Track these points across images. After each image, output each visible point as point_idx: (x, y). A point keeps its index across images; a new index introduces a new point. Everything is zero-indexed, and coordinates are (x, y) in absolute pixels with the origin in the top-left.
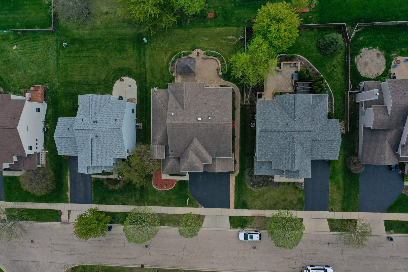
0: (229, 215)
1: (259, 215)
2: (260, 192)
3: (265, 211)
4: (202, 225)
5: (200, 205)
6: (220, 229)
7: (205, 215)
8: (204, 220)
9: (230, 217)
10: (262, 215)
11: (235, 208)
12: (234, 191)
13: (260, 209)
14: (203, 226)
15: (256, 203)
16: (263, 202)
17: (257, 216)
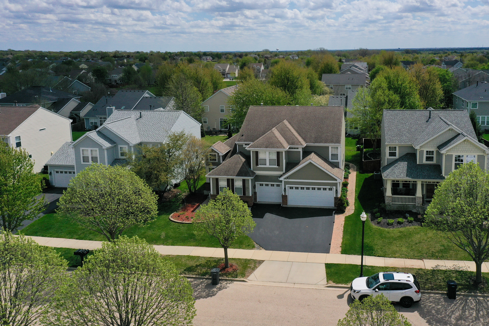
0: (326, 263)
1: (406, 267)
2: (400, 232)
3: (420, 261)
4: (248, 276)
5: (256, 245)
6: (297, 286)
7: (263, 261)
8: (257, 268)
9: (328, 266)
10: (415, 267)
11: (342, 254)
12: (342, 232)
13: (407, 257)
14: (252, 277)
15: (395, 248)
16: (412, 247)
17: (400, 267)
